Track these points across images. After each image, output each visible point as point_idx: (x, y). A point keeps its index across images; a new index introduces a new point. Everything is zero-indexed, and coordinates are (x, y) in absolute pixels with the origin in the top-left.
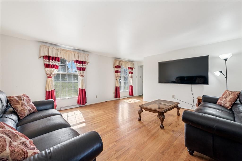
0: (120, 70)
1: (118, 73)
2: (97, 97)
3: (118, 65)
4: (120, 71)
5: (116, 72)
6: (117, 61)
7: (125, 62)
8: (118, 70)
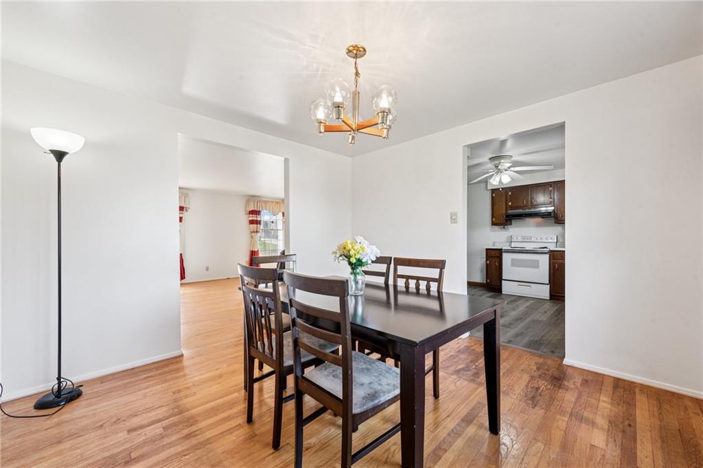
0: (259, 219)
1: (255, 226)
2: (207, 269)
3: (253, 209)
4: (260, 221)
5: (252, 222)
6: (252, 203)
7: (272, 202)
8: (254, 219)
